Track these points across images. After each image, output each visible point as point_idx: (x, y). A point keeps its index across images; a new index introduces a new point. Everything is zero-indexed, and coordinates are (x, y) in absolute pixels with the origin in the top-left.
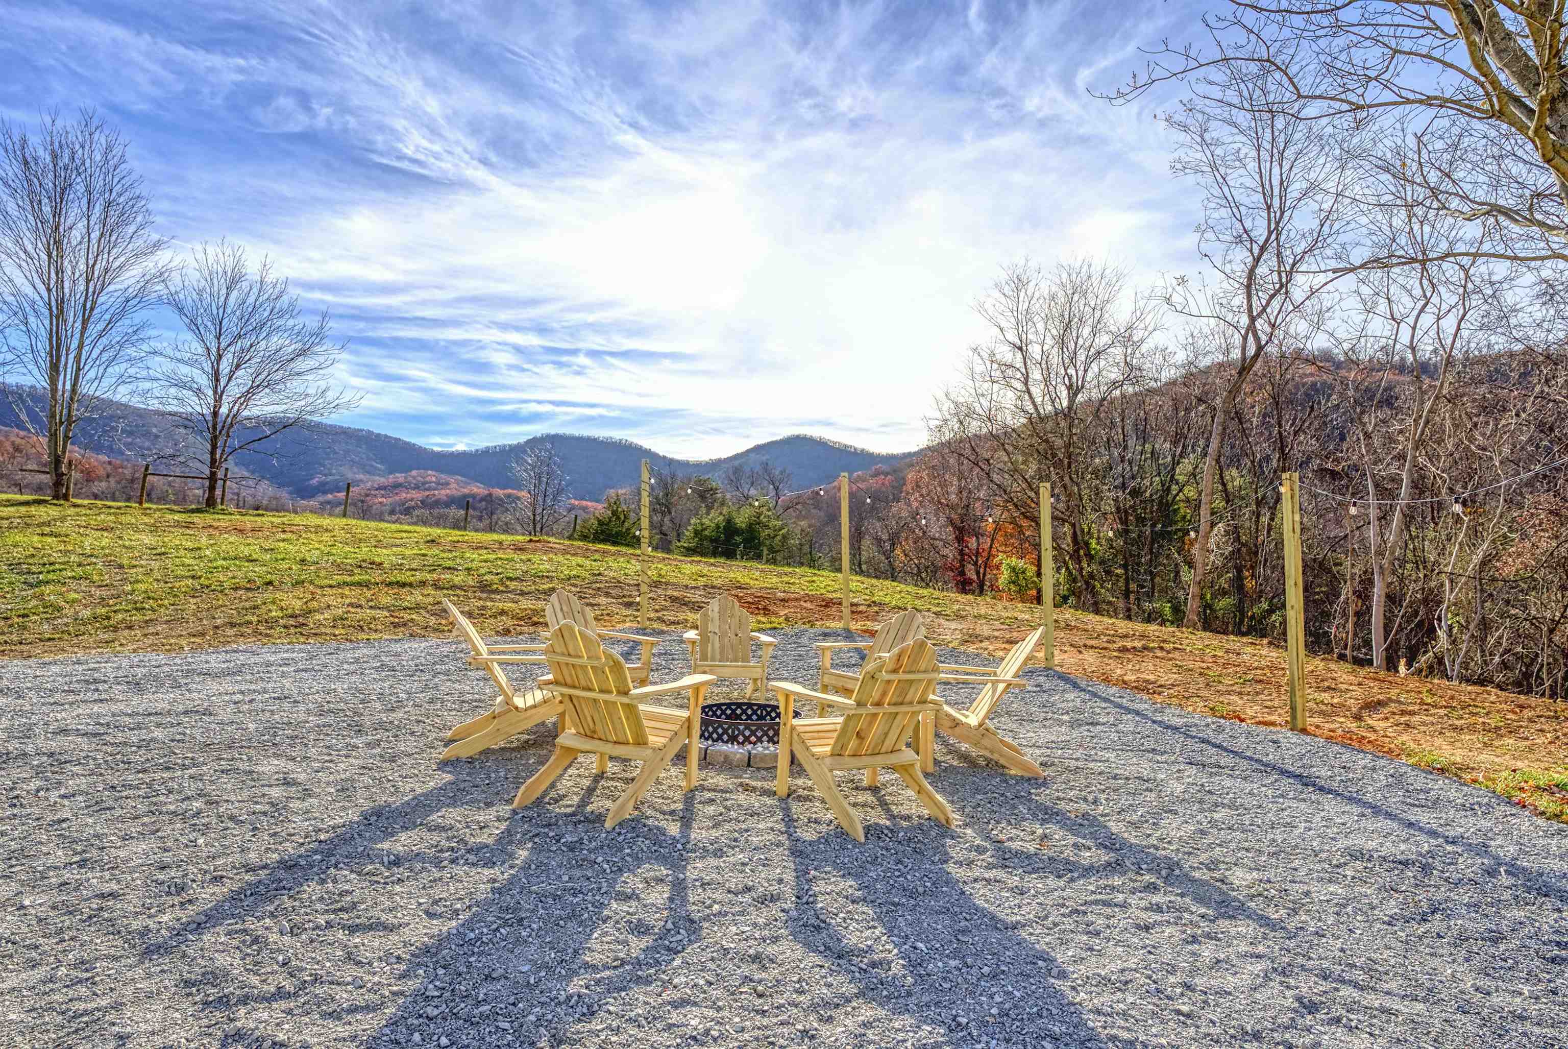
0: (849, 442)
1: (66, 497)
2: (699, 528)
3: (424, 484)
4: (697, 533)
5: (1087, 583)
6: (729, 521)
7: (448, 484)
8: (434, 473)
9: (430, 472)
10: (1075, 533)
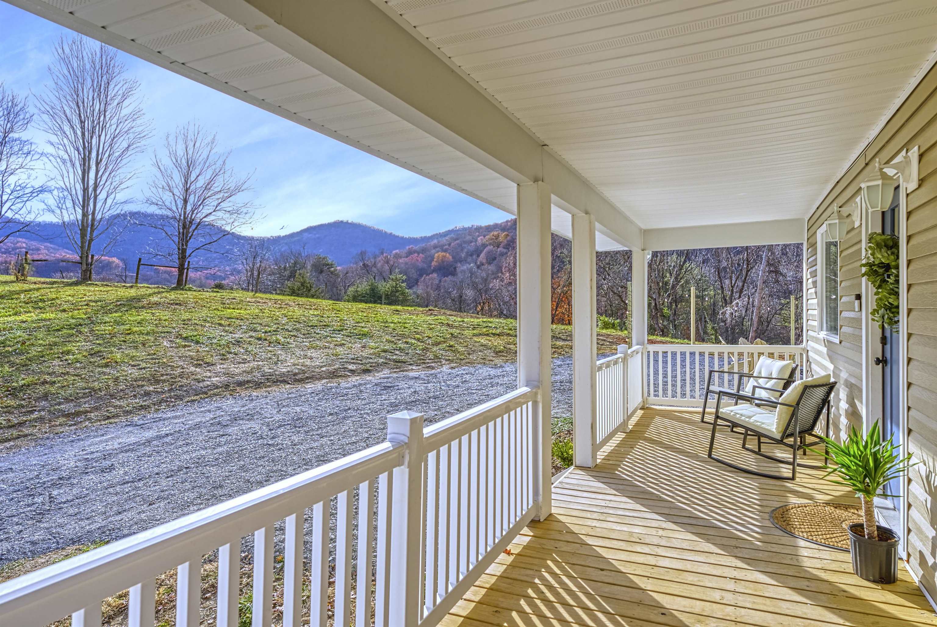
8: (24, 240)
9: (21, 239)
10: (656, 304)
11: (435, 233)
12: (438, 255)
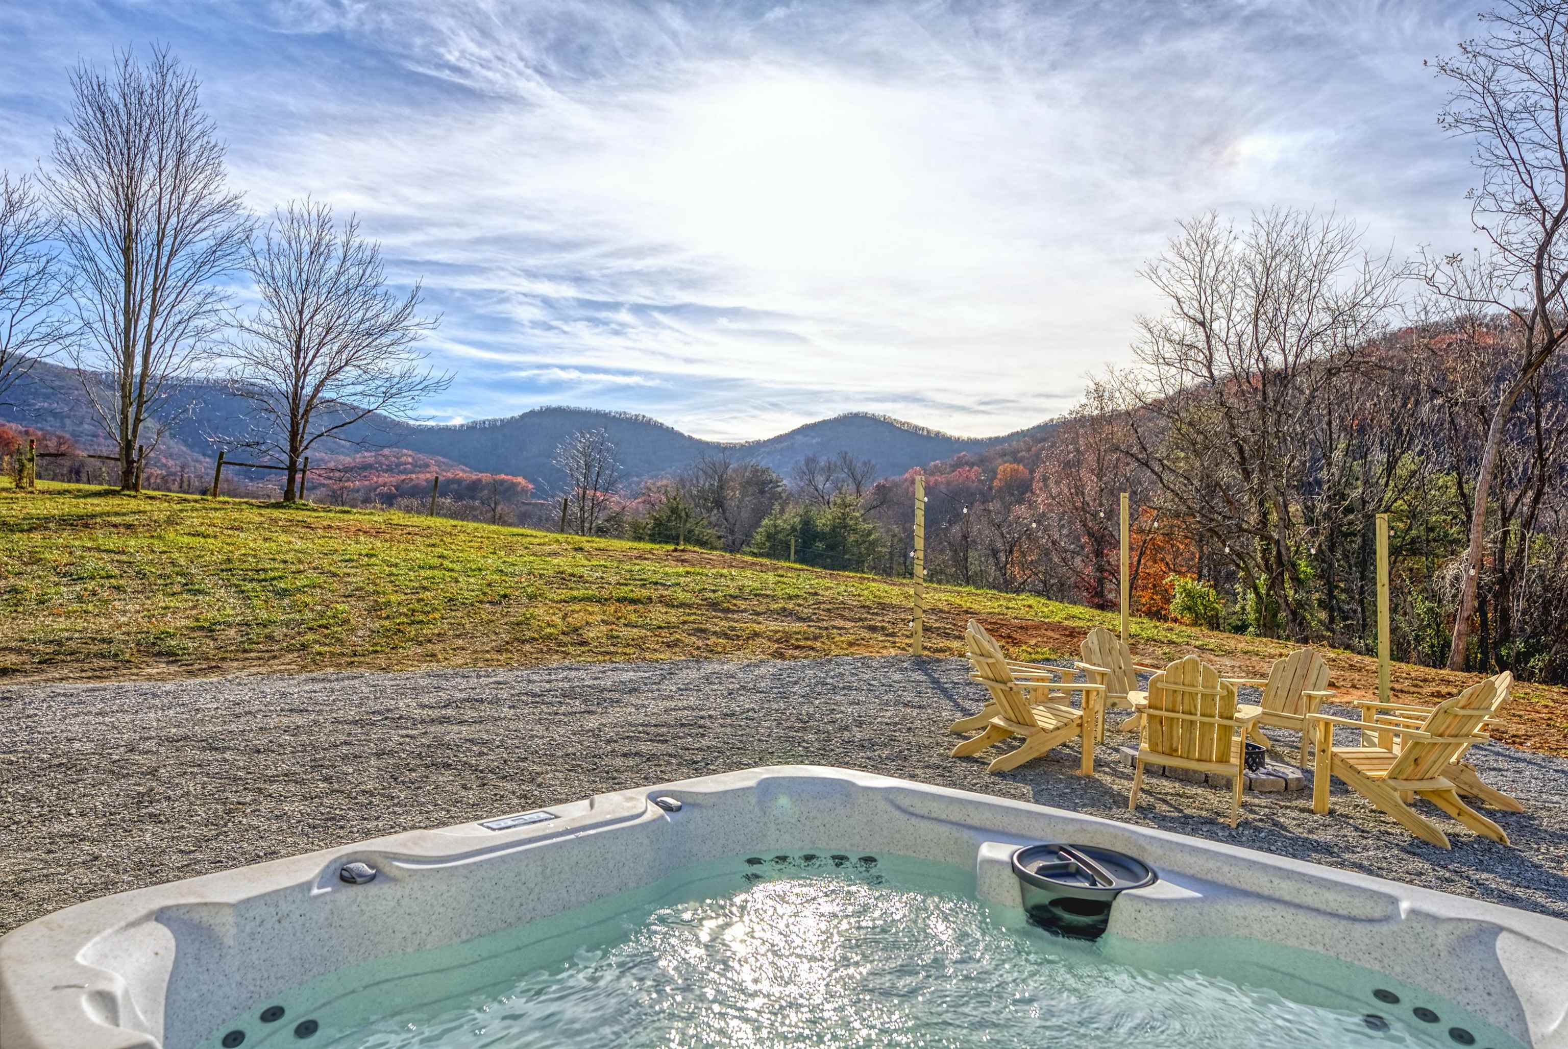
0: (920, 423)
1: (135, 487)
2: (772, 531)
3: (398, 465)
4: (769, 537)
5: (1294, 613)
6: (807, 523)
7: (427, 466)
8: (410, 452)
9: (405, 451)
10: (1279, 552)
11: (1015, 430)
12: (1004, 468)
